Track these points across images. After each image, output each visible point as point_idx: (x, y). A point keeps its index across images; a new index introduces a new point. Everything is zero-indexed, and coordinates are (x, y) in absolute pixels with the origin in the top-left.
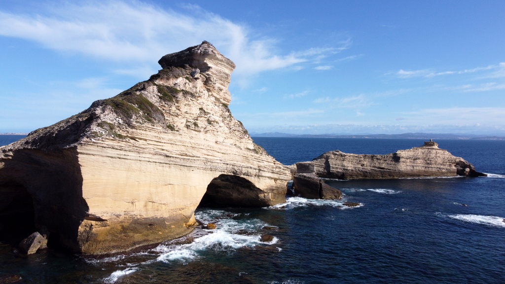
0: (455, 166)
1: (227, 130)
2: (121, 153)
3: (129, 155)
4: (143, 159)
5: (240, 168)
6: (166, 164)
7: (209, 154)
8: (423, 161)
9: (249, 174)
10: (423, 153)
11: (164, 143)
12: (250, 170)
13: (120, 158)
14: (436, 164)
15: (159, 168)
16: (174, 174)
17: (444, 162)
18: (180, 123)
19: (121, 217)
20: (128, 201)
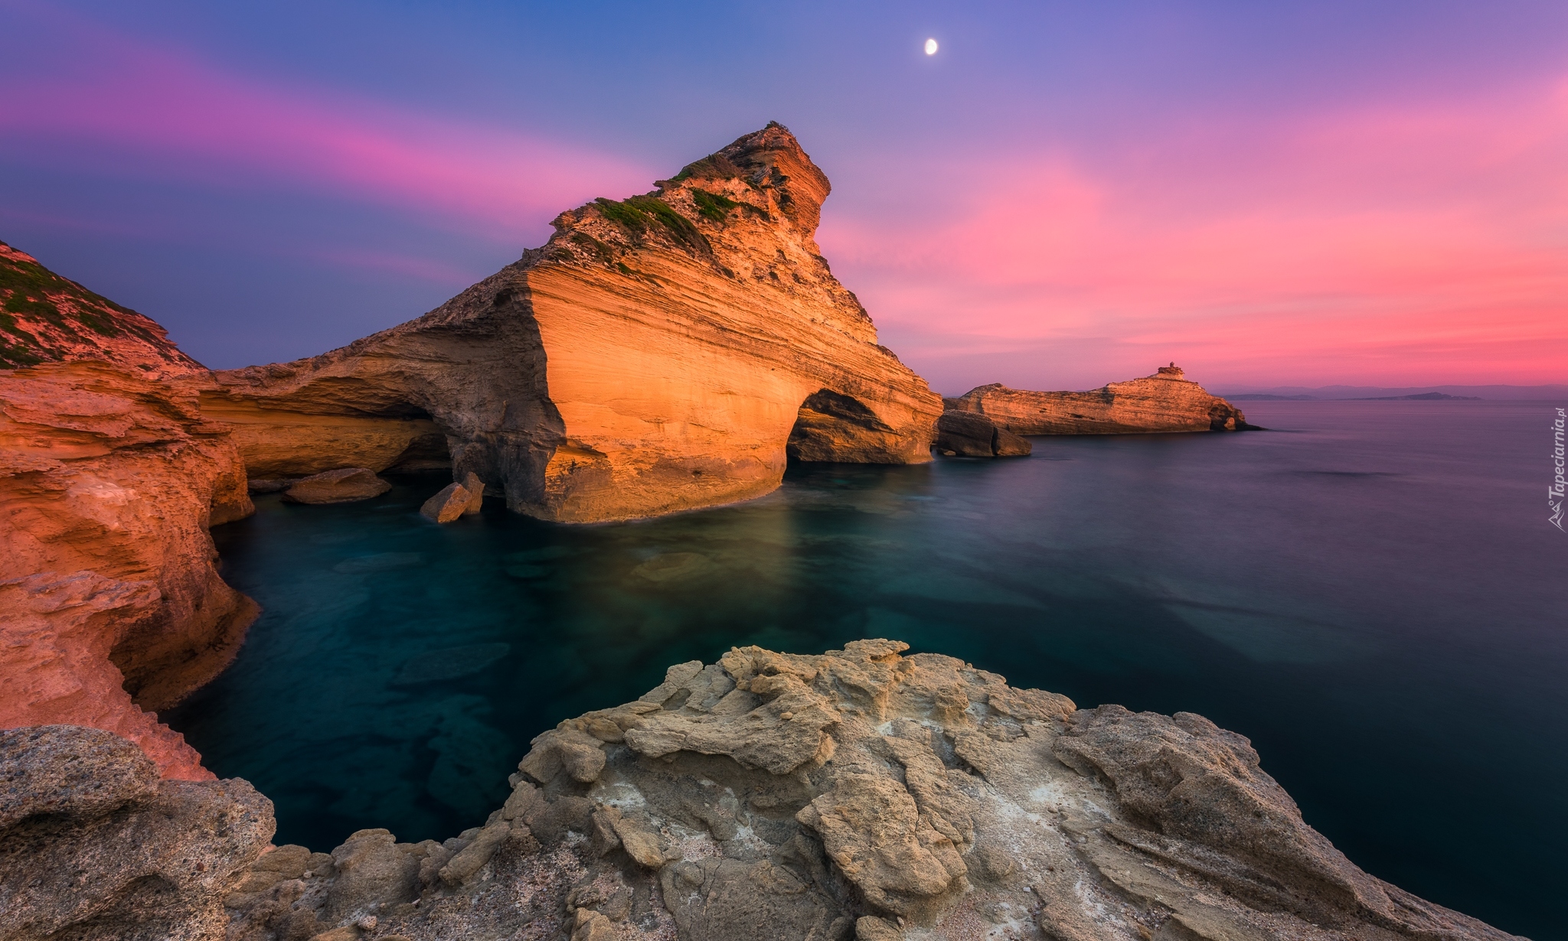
0: (1209, 414)
1: (829, 302)
2: (628, 306)
3: (647, 312)
4: (673, 327)
5: (858, 379)
6: (722, 346)
7: (803, 339)
8: (1154, 403)
9: (872, 396)
10: (1156, 389)
11: (717, 300)
12: (875, 387)
13: (625, 318)
14: (1177, 408)
15: (707, 354)
16: (735, 371)
17: (1192, 406)
18: (741, 265)
19: (636, 450)
20: (648, 419)
